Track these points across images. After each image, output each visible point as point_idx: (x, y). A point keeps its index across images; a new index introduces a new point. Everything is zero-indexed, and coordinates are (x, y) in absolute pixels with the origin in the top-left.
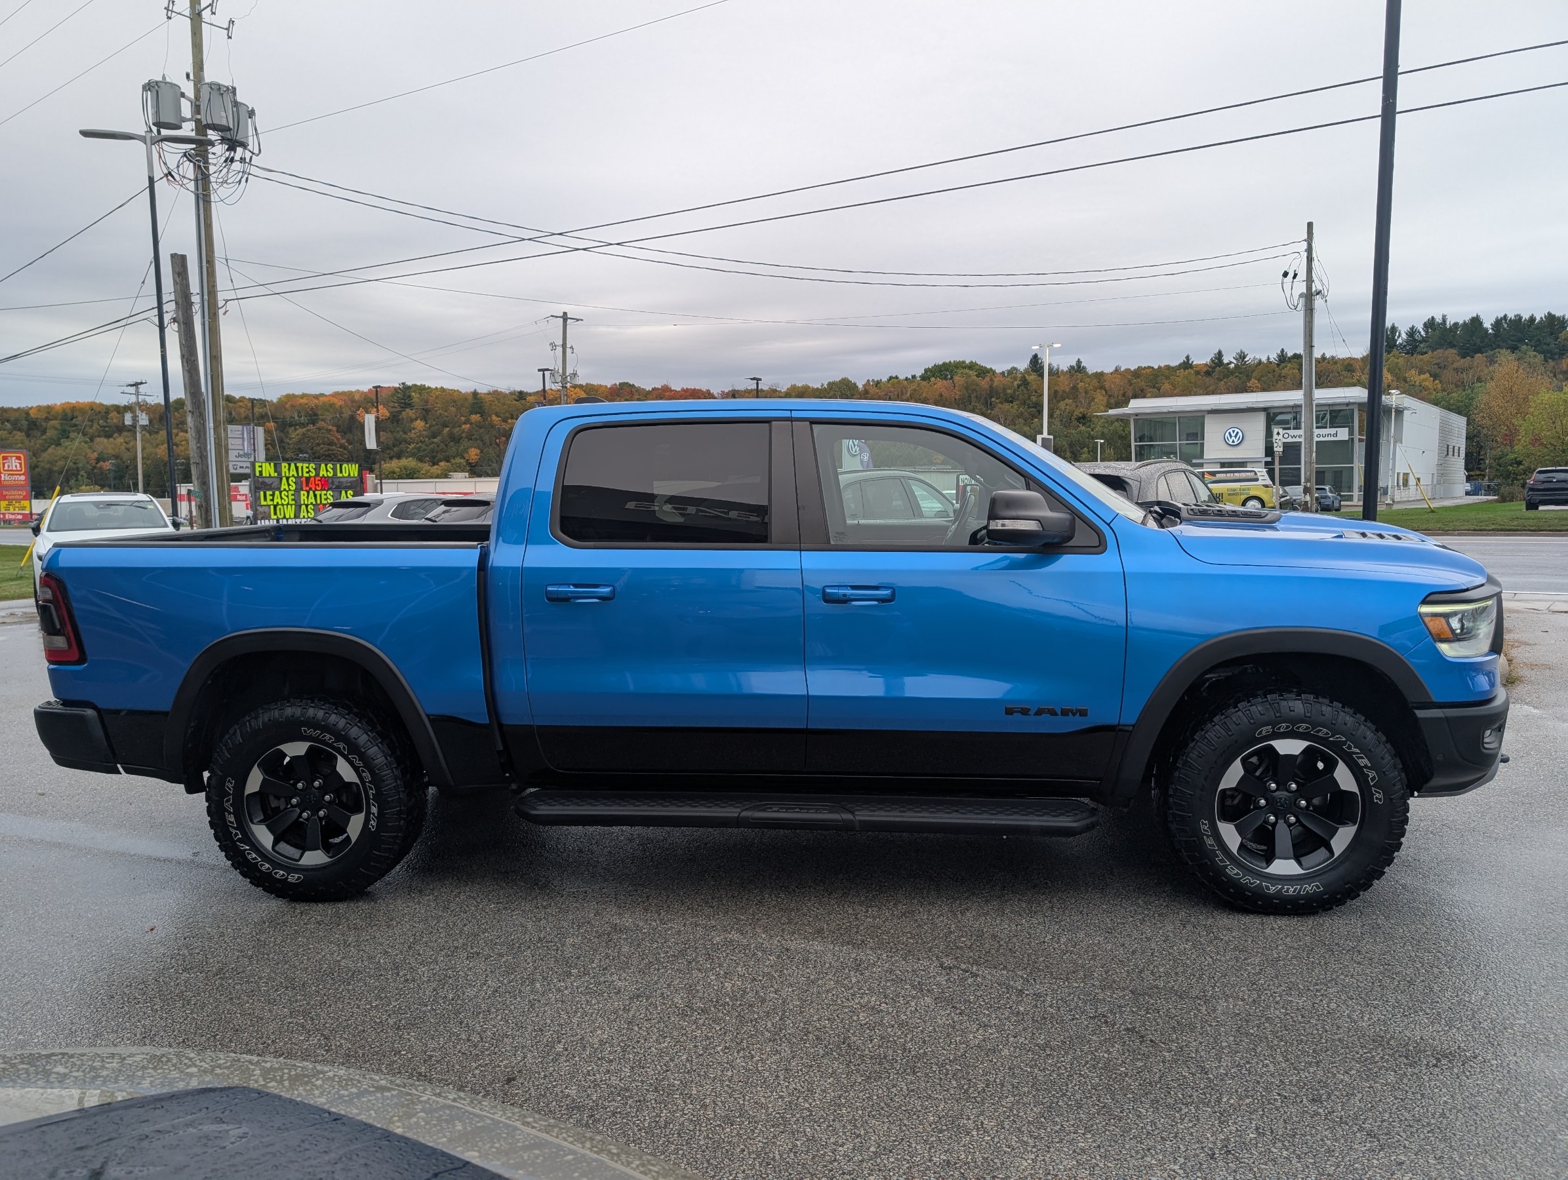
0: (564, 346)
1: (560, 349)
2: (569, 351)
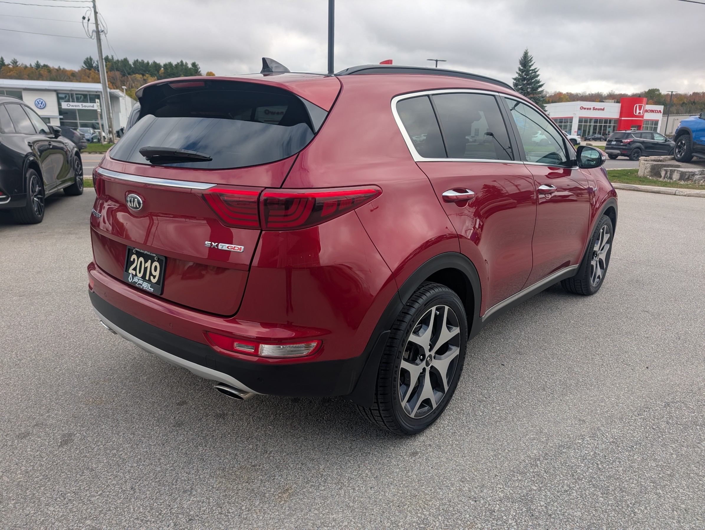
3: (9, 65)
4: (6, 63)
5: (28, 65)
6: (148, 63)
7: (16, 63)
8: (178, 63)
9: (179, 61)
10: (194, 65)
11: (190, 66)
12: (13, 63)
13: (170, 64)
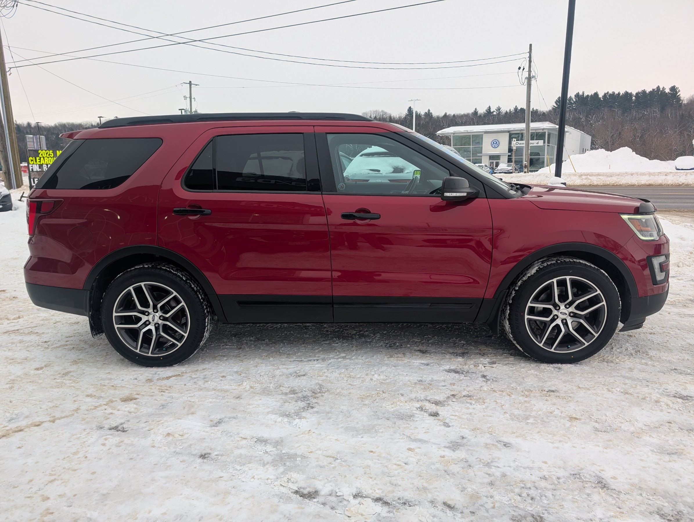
0: (190, 97)
1: (188, 99)
2: (193, 100)
3: (494, 111)
4: (492, 111)
5: (508, 111)
6: (619, 94)
7: (500, 109)
8: (653, 90)
9: (655, 87)
10: (673, 89)
11: (667, 91)
12: (497, 110)
13: (644, 92)
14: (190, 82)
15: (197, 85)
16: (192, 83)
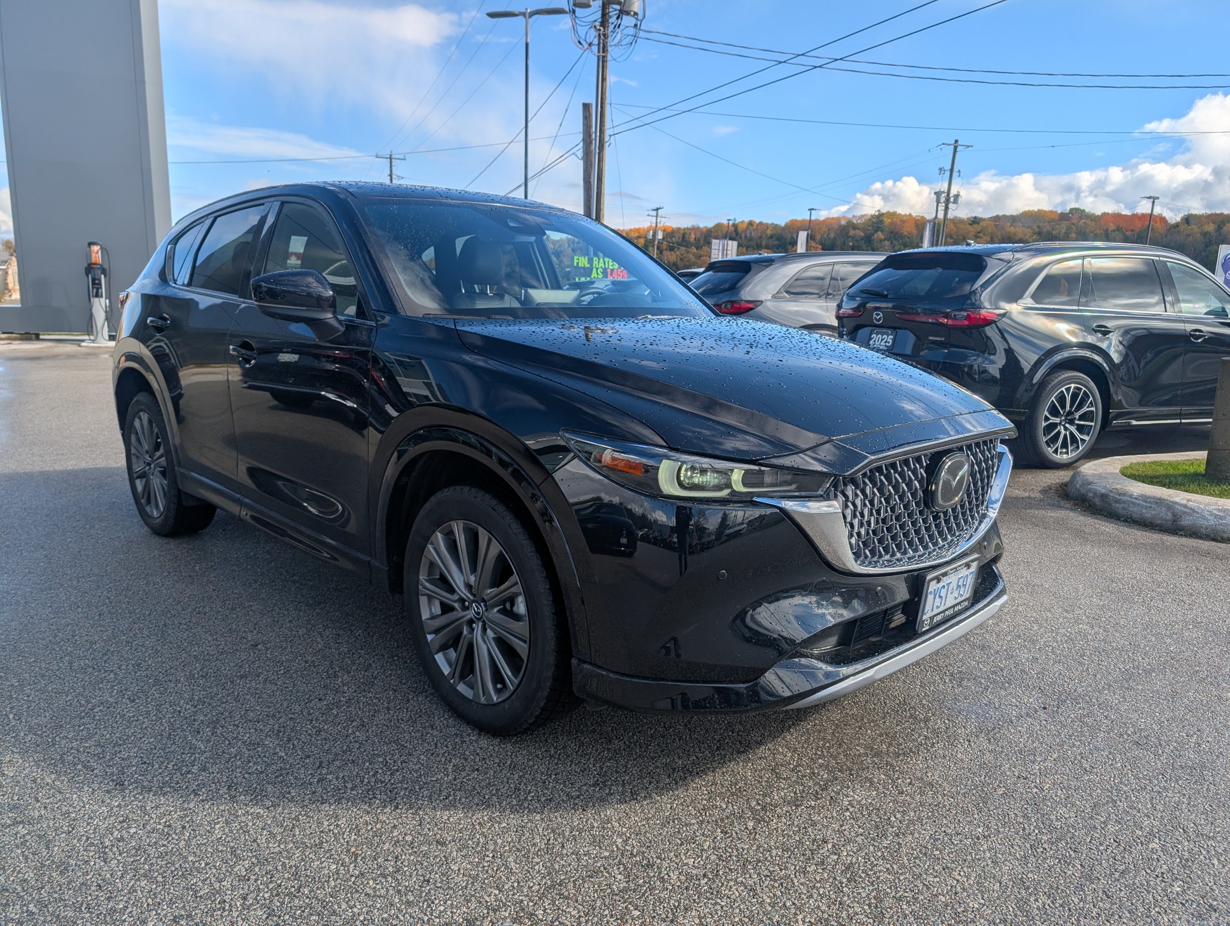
0: (952, 170)
1: (948, 173)
2: (955, 174)
14: (956, 141)
15: (968, 147)
16: (960, 143)
